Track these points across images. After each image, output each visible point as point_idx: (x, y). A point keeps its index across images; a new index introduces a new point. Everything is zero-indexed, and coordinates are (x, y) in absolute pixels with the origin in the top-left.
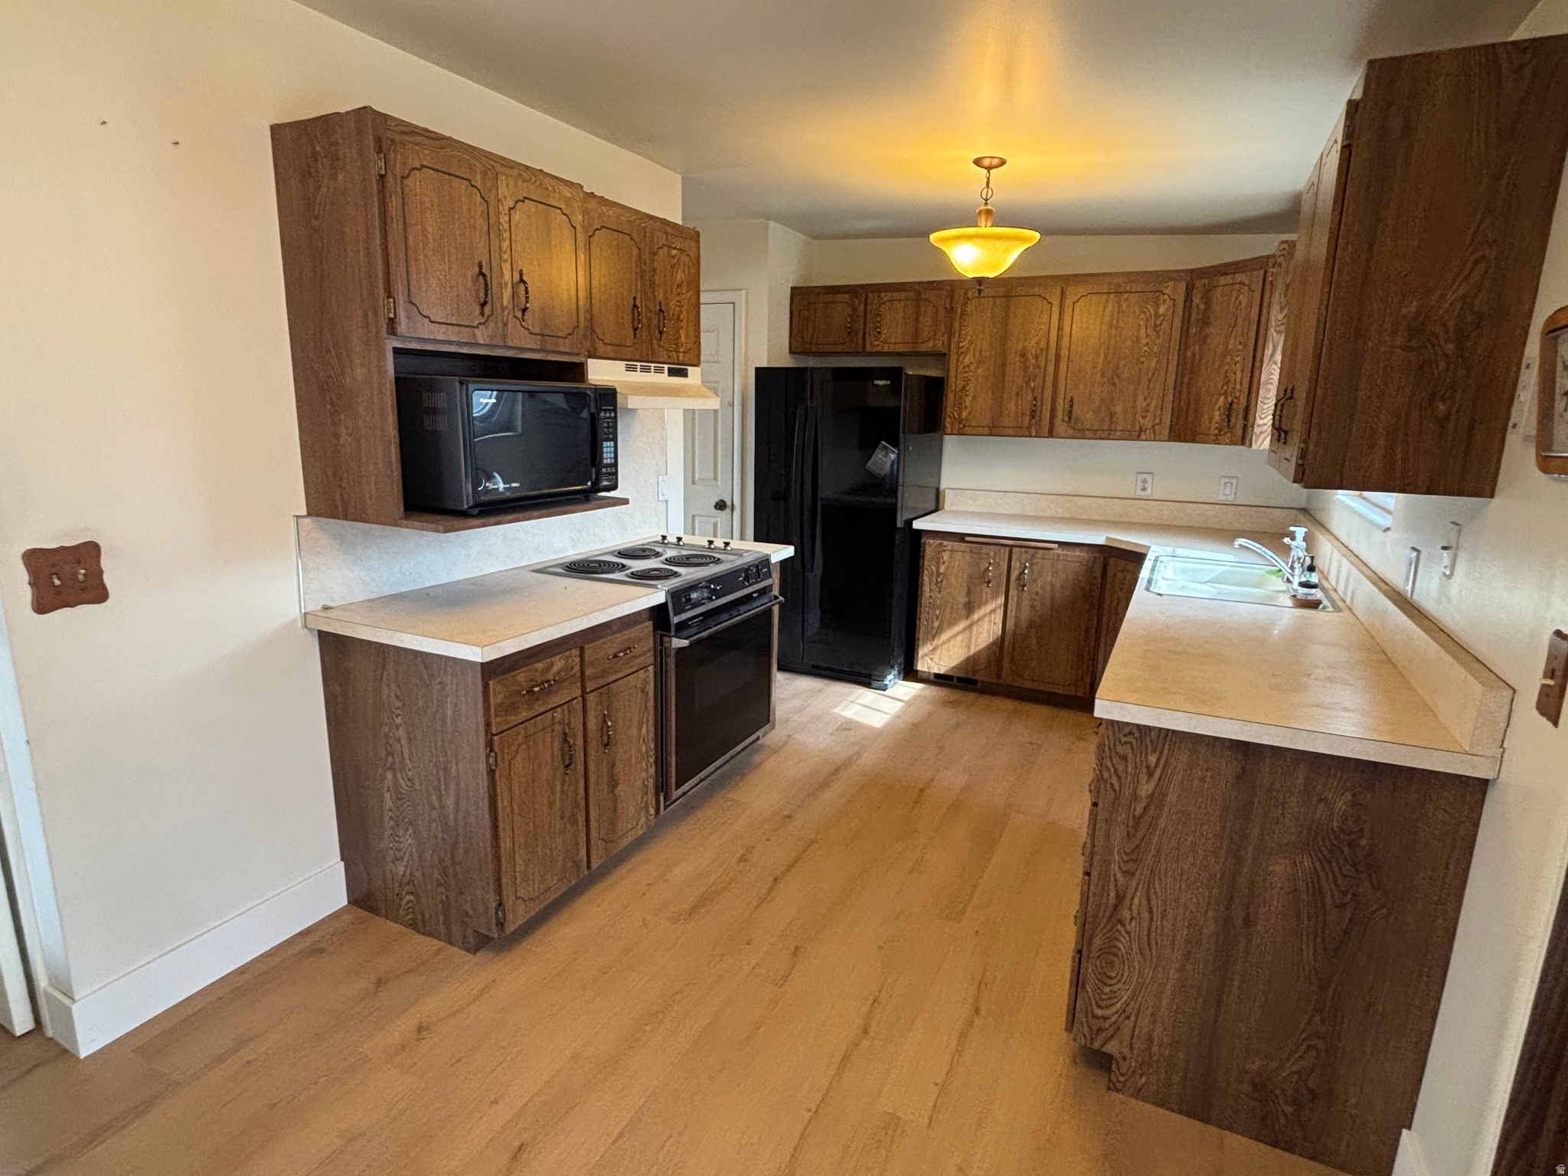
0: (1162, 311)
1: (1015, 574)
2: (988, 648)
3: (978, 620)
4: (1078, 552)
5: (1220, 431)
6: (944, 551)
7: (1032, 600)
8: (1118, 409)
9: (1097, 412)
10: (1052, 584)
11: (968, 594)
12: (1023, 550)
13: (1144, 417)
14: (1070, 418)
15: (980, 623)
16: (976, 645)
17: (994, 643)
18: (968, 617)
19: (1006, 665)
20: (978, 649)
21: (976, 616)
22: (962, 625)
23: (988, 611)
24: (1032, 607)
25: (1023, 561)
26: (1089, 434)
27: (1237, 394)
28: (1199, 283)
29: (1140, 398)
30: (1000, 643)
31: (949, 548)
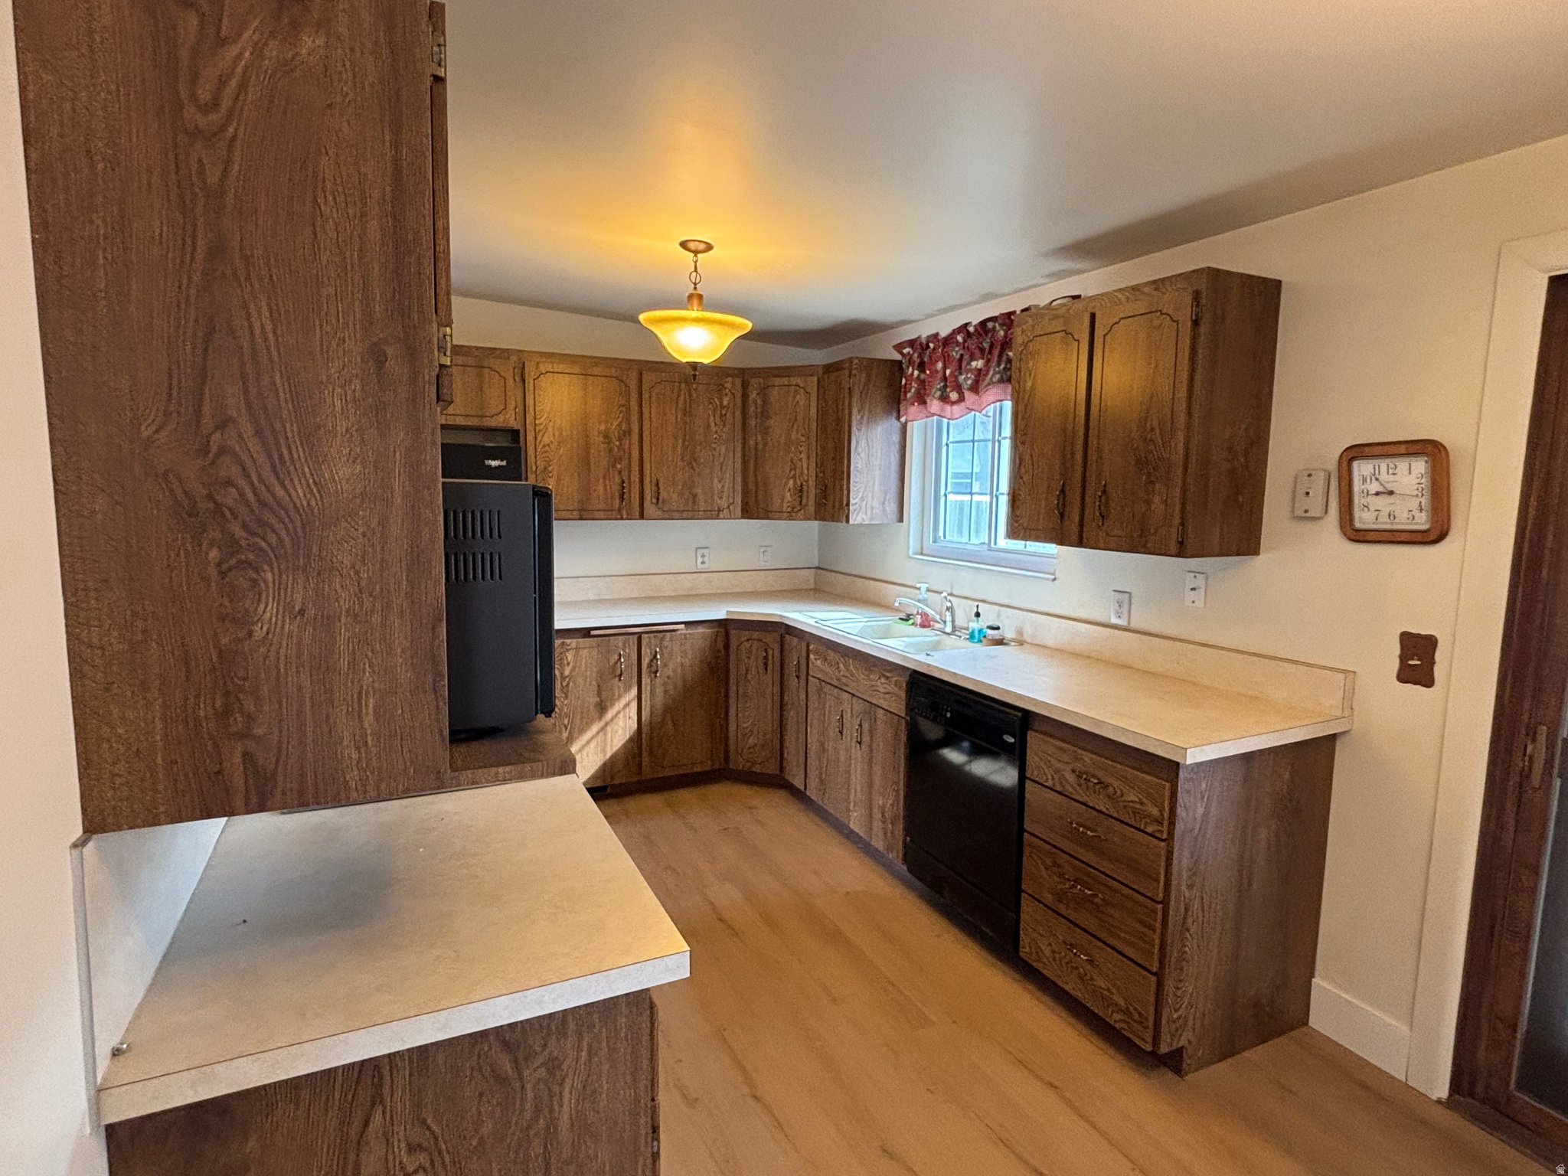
0: (725, 403)
1: (645, 662)
2: (624, 746)
3: (612, 720)
4: (700, 630)
5: (793, 509)
6: (567, 650)
7: (665, 684)
8: (699, 491)
9: (681, 494)
10: (682, 665)
11: (599, 694)
12: (652, 635)
13: (721, 498)
14: (658, 499)
15: (615, 721)
16: (611, 749)
17: (631, 740)
18: (600, 718)
19: (646, 759)
20: (615, 749)
21: (609, 715)
22: (595, 728)
23: (621, 706)
24: (666, 692)
25: (653, 647)
26: (676, 515)
27: (806, 478)
28: (754, 382)
29: (716, 481)
30: (637, 737)
31: (574, 645)
